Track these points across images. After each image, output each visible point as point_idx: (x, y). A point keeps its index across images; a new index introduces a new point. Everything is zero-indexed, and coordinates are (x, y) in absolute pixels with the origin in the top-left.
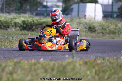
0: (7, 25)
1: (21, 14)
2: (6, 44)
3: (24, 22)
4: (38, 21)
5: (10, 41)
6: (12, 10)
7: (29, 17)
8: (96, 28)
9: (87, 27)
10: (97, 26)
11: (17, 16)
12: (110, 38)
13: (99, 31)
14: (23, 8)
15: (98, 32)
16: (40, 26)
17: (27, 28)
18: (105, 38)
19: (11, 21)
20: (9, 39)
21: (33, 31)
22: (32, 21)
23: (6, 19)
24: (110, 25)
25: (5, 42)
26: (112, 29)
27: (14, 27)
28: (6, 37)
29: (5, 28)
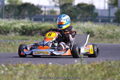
0: (6, 30)
1: (20, 20)
2: (9, 48)
3: (23, 28)
4: (37, 26)
5: (12, 46)
6: (11, 16)
7: (29, 22)
8: (94, 32)
9: (85, 32)
10: (95, 31)
11: (17, 22)
12: (109, 43)
13: (97, 35)
14: (22, 14)
15: (97, 37)
16: (40, 31)
17: (27, 33)
18: (104, 42)
19: (11, 27)
20: (12, 44)
21: (32, 35)
22: (31, 26)
23: (6, 24)
24: (108, 30)
25: (8, 47)
26: (110, 34)
27: (14, 32)
28: (9, 42)
29: (5, 33)
